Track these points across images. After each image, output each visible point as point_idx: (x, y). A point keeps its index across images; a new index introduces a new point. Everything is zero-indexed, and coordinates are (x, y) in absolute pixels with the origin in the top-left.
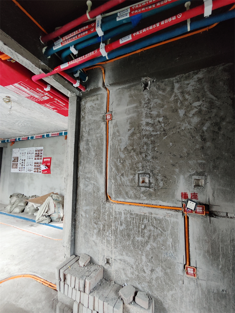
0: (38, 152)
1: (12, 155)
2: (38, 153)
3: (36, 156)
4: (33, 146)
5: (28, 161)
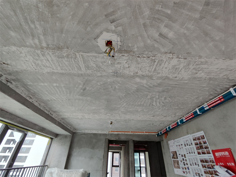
0: (198, 141)
1: (169, 149)
2: (198, 143)
3: (198, 148)
4: (188, 133)
5: (189, 157)
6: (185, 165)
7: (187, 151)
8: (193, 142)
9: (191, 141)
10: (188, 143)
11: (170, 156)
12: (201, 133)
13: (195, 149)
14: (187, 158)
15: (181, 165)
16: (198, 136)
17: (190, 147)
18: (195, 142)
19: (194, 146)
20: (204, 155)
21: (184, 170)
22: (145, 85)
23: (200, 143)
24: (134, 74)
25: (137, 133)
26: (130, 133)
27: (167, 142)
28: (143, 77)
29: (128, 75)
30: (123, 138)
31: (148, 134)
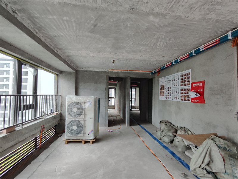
1: (159, 84)
3: (182, 82)
4: (178, 72)
5: (173, 88)
6: (168, 94)
7: (173, 85)
8: (180, 78)
9: (178, 77)
10: (175, 79)
11: (158, 89)
12: (189, 71)
13: (180, 82)
14: (171, 89)
15: (166, 94)
16: (185, 73)
17: (176, 81)
18: (182, 77)
19: (180, 81)
20: (185, 86)
21: (167, 97)
22: (156, 25)
23: (185, 78)
24: (150, 11)
25: (134, 72)
26: (128, 71)
27: (159, 79)
28: (157, 15)
29: (144, 12)
30: (121, 76)
31: (143, 72)
